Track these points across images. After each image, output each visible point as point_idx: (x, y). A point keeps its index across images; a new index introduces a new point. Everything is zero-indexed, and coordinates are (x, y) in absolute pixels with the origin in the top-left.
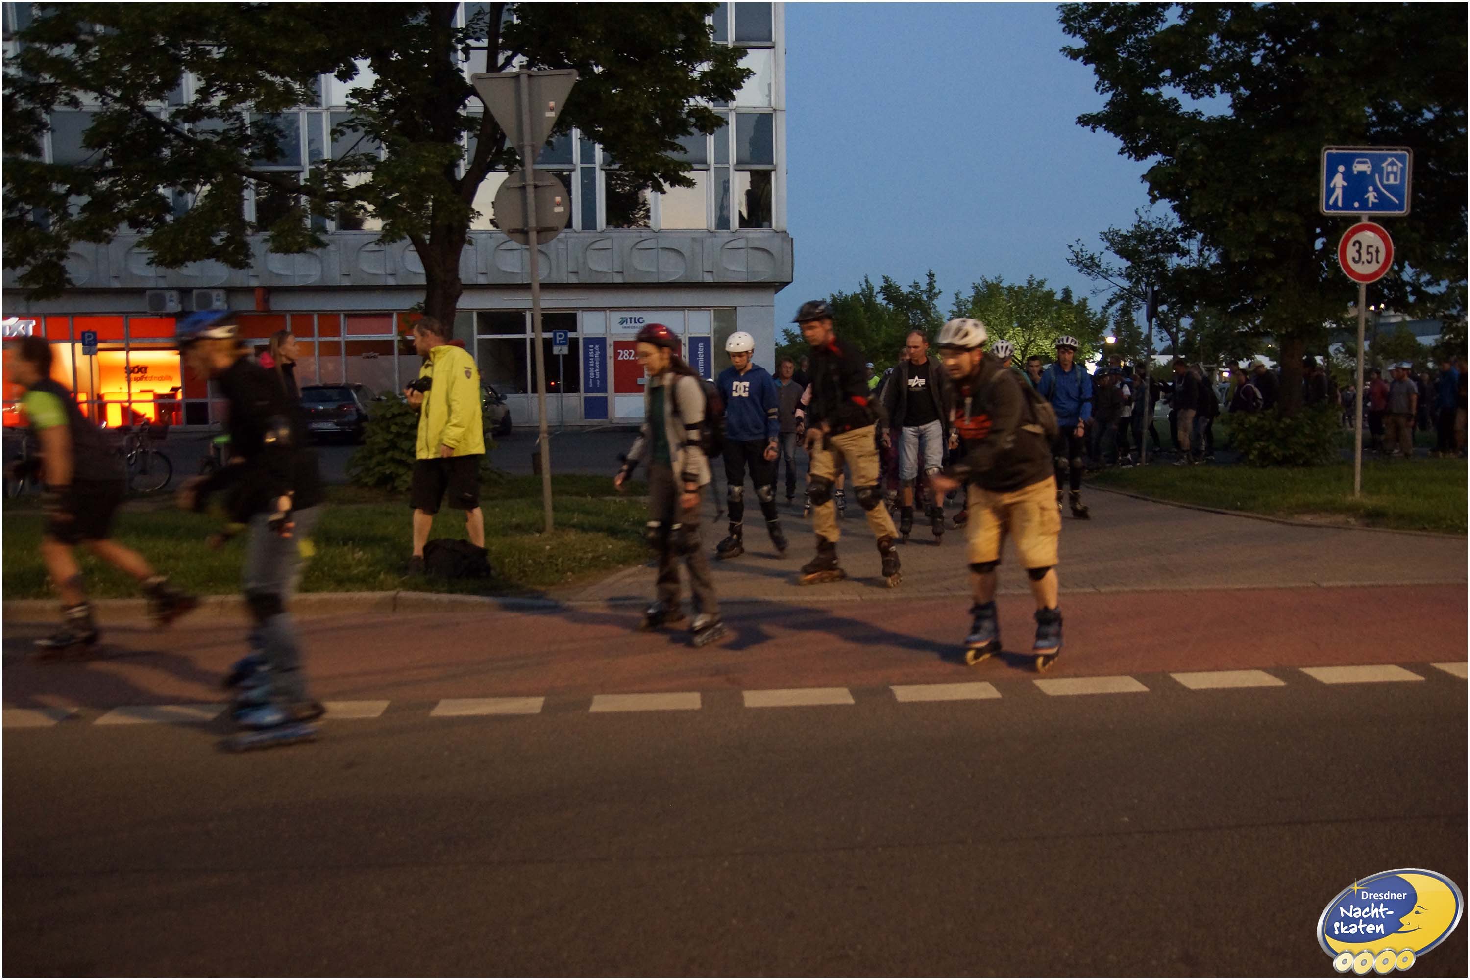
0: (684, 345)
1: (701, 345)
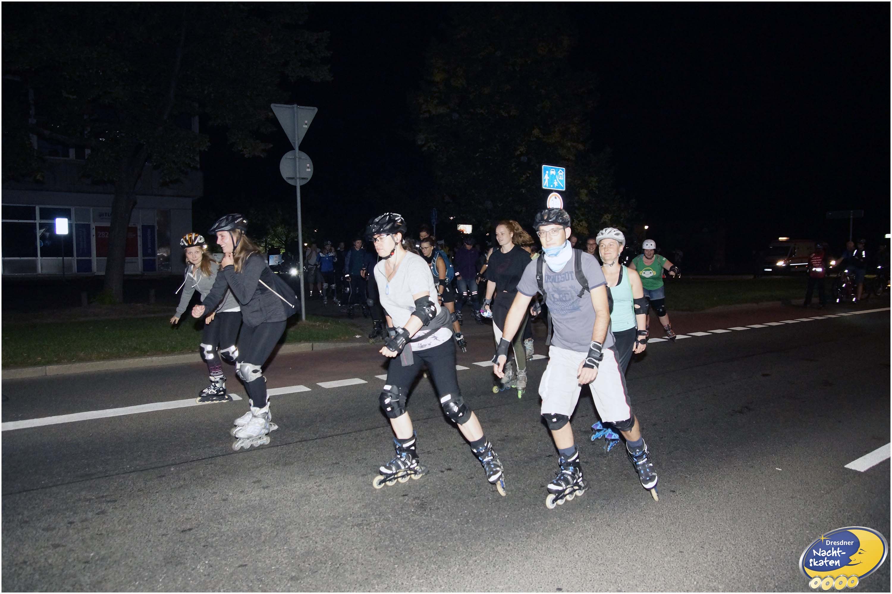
0: (140, 229)
1: (149, 231)
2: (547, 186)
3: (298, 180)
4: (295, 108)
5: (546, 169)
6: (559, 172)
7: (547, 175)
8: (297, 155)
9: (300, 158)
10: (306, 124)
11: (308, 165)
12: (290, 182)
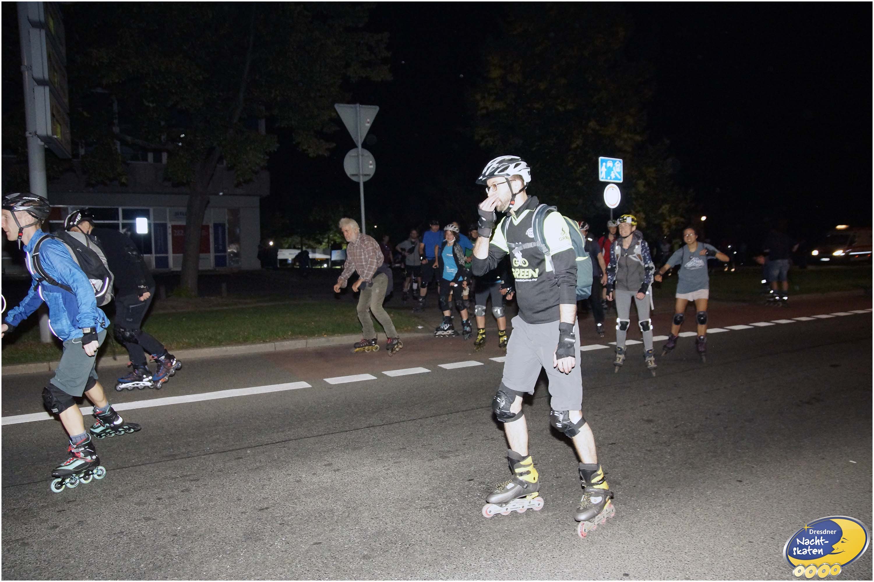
0: (211, 227)
1: (220, 228)
2: (604, 177)
3: (361, 177)
4: (358, 109)
5: (603, 161)
6: (616, 163)
7: (604, 167)
8: (360, 152)
9: (362, 155)
10: (368, 123)
11: (371, 162)
12: (354, 179)
